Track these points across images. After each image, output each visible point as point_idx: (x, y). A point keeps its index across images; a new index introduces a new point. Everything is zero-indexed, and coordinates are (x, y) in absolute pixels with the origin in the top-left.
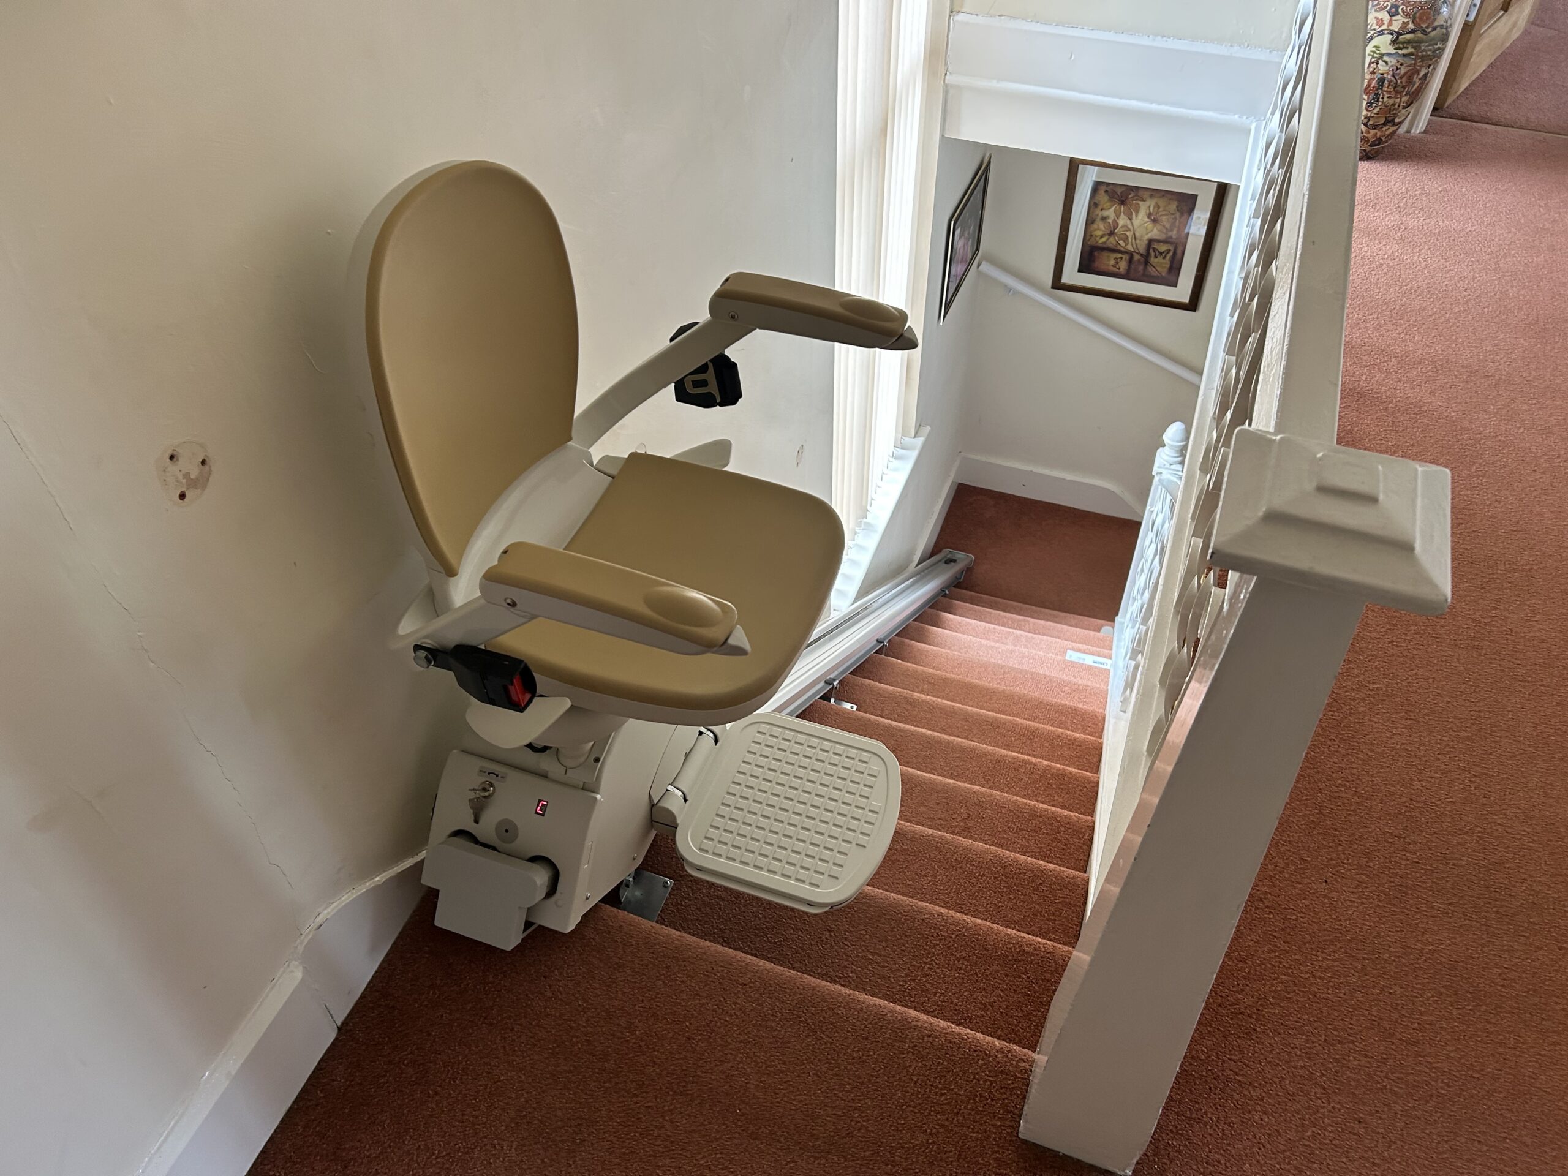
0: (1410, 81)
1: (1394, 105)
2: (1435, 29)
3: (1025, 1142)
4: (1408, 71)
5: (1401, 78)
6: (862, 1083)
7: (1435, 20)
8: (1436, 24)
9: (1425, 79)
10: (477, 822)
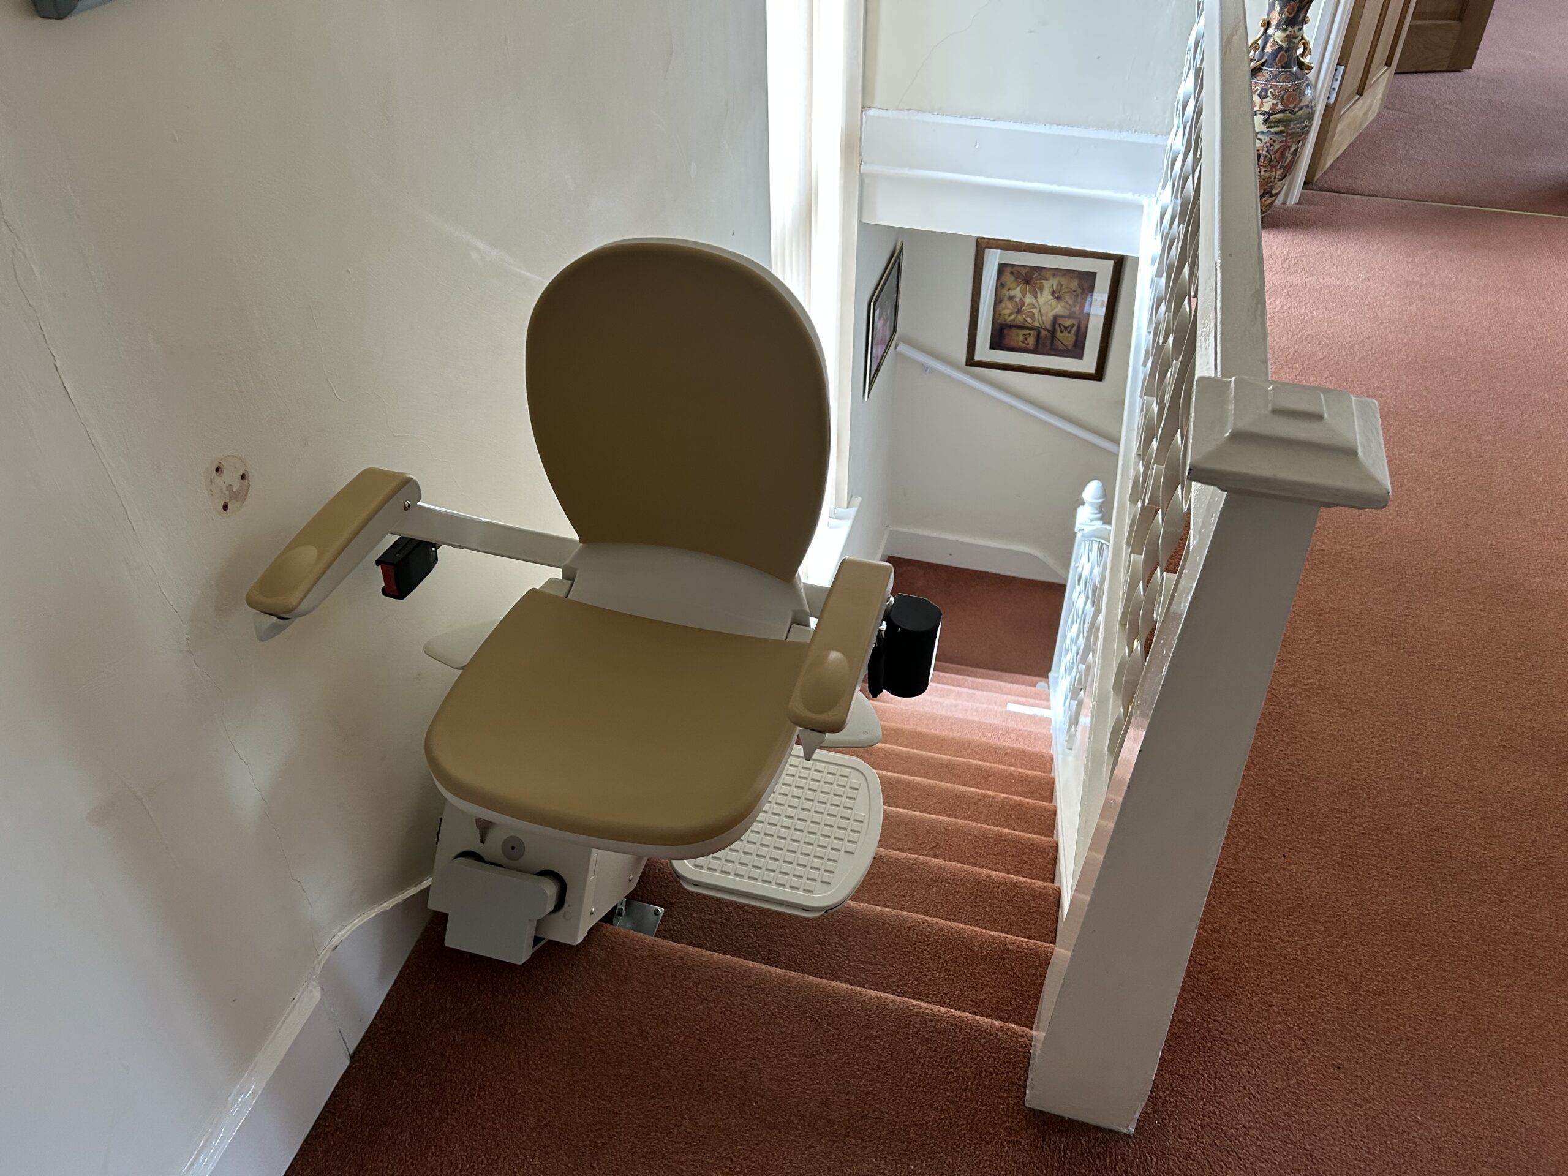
0: (1283, 156)
1: (1270, 178)
2: (1301, 109)
3: (1031, 1110)
4: (1281, 147)
5: (1275, 153)
6: (872, 1069)
7: (1301, 100)
8: (1302, 104)
9: (1296, 154)
10: (483, 841)
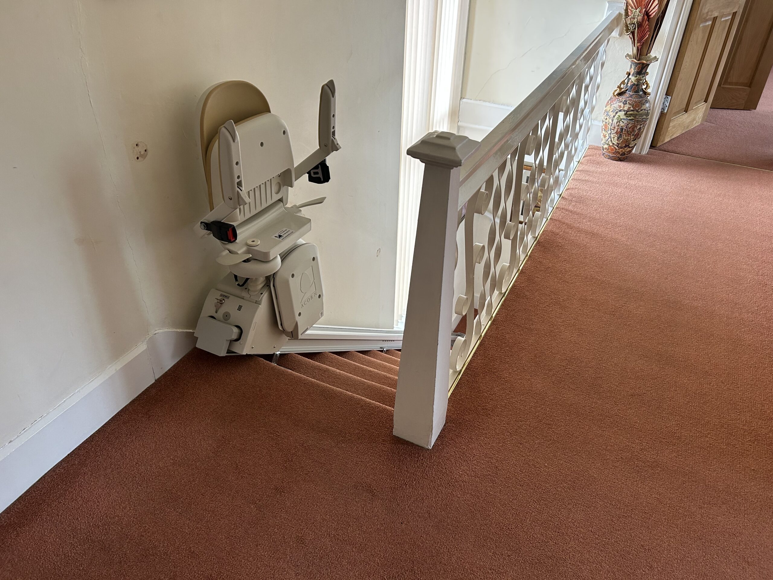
0: (633, 130)
1: (628, 139)
2: (642, 110)
3: (395, 436)
5: (630, 128)
7: (642, 107)
9: (640, 130)
10: (216, 312)
